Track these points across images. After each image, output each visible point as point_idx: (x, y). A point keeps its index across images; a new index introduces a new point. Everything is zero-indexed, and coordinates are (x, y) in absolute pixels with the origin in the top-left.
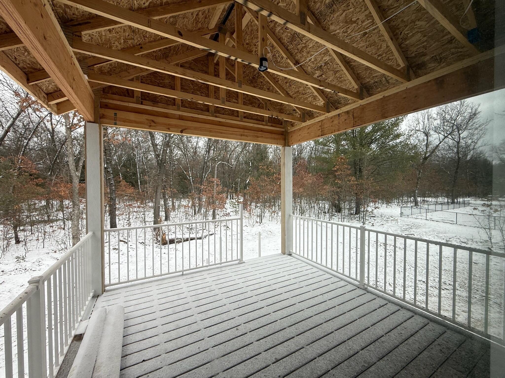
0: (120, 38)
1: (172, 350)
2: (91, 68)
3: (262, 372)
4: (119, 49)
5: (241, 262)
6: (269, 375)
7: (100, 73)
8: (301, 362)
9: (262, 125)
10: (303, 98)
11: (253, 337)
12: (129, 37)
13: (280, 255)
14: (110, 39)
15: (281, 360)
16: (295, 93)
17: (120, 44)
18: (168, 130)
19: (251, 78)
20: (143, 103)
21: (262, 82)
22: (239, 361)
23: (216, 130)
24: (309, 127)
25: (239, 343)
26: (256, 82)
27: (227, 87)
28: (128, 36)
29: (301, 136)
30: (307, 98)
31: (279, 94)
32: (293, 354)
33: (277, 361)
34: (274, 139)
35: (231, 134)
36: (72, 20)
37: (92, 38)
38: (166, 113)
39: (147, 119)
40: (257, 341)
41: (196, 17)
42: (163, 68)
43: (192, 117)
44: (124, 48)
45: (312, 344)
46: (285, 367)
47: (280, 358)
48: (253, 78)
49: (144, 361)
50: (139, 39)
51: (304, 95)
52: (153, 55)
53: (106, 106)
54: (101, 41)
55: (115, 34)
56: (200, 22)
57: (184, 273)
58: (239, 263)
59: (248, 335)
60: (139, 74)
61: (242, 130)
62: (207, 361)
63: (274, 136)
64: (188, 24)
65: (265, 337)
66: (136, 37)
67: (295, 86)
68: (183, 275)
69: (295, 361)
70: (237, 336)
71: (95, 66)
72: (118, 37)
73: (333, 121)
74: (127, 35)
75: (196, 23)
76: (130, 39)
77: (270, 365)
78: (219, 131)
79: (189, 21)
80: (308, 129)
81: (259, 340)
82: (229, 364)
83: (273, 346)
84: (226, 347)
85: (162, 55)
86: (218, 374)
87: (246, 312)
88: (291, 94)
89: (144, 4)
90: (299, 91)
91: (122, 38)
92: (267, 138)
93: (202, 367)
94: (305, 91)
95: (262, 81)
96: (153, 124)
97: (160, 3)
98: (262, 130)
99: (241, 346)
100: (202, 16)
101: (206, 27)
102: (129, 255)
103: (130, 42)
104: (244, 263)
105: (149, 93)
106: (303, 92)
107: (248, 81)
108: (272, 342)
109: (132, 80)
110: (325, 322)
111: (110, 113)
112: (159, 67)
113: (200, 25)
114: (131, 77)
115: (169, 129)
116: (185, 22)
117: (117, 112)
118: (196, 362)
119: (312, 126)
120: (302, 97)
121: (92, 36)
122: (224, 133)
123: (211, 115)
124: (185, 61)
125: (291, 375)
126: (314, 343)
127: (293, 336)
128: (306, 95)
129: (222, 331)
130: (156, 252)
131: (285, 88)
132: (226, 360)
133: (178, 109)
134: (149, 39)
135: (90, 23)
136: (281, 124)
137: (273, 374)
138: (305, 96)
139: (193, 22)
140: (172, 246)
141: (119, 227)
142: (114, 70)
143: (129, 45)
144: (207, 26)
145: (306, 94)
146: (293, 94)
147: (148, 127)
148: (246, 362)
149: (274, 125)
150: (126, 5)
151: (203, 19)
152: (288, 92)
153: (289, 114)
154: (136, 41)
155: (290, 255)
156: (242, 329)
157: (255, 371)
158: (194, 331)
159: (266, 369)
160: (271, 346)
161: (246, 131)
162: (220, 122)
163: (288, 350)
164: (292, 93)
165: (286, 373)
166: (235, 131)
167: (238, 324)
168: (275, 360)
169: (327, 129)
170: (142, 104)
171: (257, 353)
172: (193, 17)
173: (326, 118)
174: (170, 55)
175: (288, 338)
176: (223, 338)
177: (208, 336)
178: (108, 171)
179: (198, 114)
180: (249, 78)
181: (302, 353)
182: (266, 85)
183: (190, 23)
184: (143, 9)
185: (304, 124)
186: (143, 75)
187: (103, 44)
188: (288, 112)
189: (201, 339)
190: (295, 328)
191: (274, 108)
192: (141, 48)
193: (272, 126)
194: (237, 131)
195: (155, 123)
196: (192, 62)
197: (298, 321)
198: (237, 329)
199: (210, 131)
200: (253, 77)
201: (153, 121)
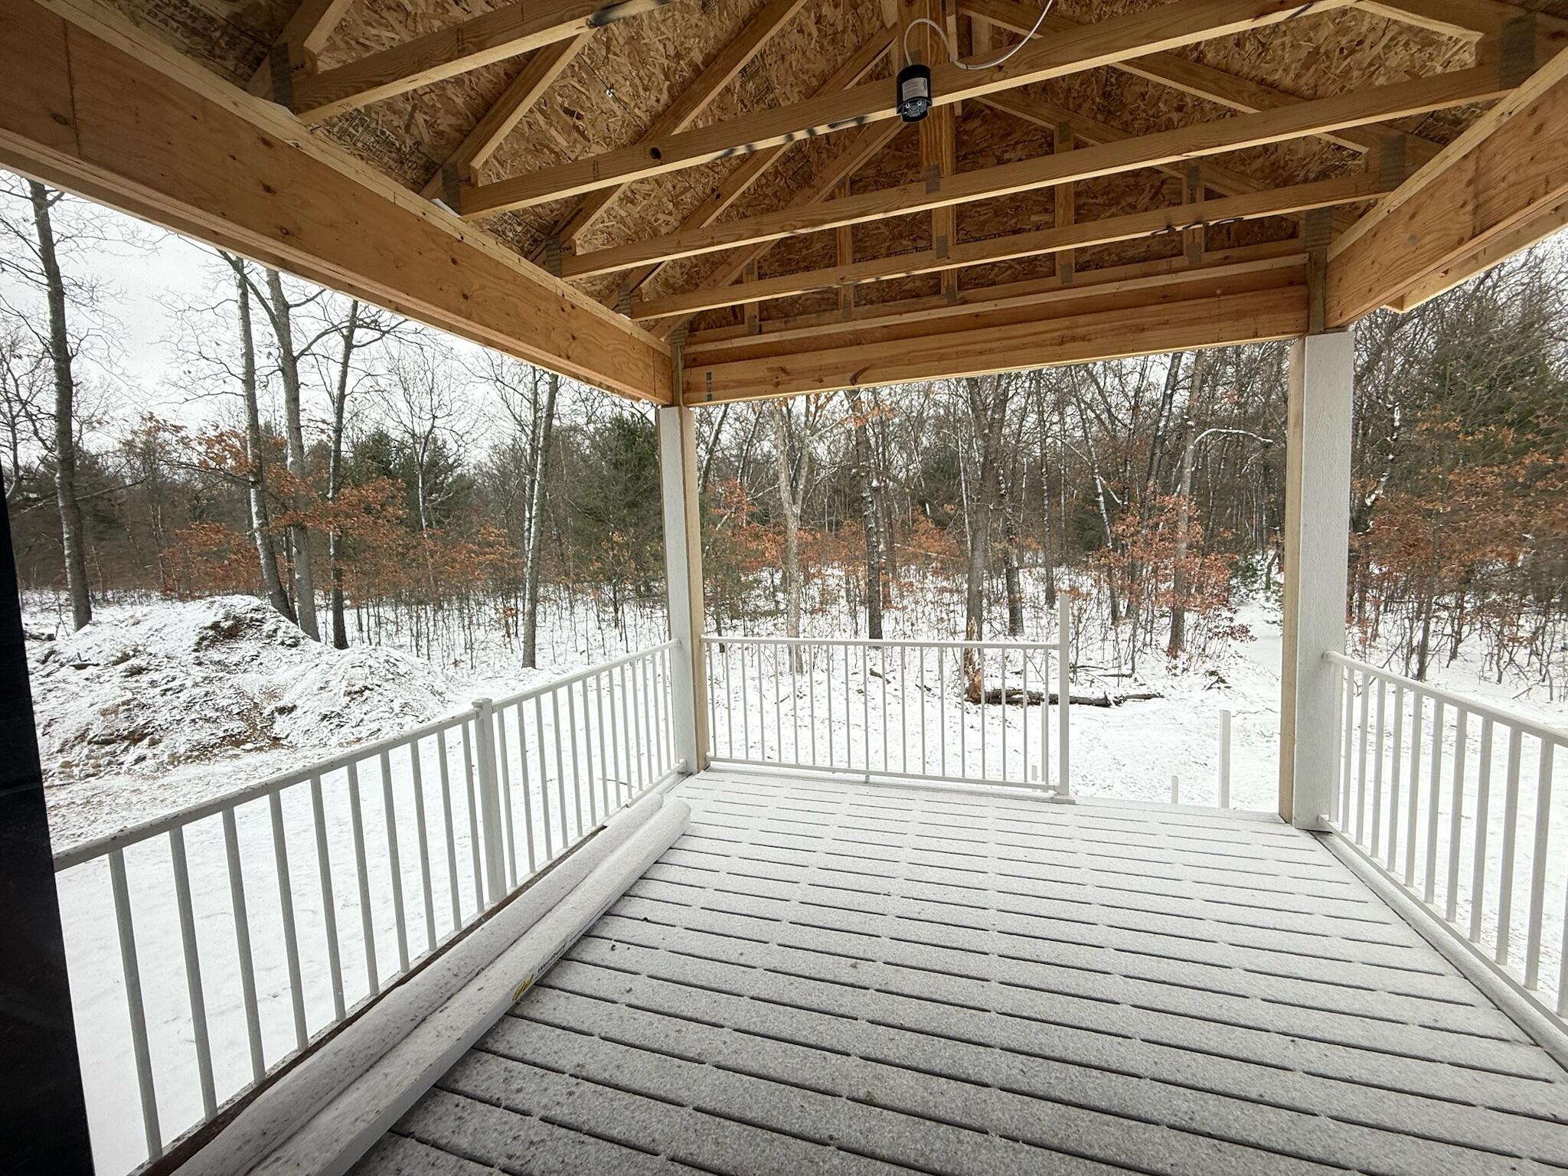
0: (660, 203)
1: (699, 928)
2: (636, 292)
3: (804, 1096)
4: (676, 224)
5: (1061, 797)
6: (810, 1114)
7: (671, 291)
8: (928, 1159)
9: (1170, 271)
10: (1356, 73)
11: (873, 1007)
12: (677, 189)
13: (1270, 820)
14: (643, 215)
15: (878, 1110)
16: (1306, 67)
17: (670, 214)
18: (819, 384)
19: (1098, 100)
20: (764, 329)
21: (1143, 95)
22: (783, 1035)
23: (960, 348)
24: (1413, 209)
25: (824, 997)
26: (1125, 106)
27: (886, 211)
28: (674, 187)
29: (1376, 266)
30: (1377, 63)
31: (1234, 113)
32: (928, 1123)
33: (870, 1102)
34: (1238, 315)
35: (1016, 348)
36: (556, 222)
37: (609, 233)
38: (815, 338)
39: (770, 369)
40: (872, 1022)
41: (819, 30)
42: (710, 240)
43: (886, 327)
44: (684, 218)
45: (1027, 1147)
46: (870, 1130)
47: (883, 1102)
48: (1106, 95)
49: (646, 919)
50: (704, 180)
51: (1352, 52)
52: (766, 196)
53: (693, 362)
54: (629, 228)
55: (645, 202)
56: (844, 31)
57: (872, 778)
58: (1052, 801)
59: (865, 995)
60: (752, 258)
61: (1065, 322)
62: (728, 989)
63: (1231, 303)
64: (809, 60)
65: (901, 1028)
66: (692, 179)
67: (1287, 39)
68: (866, 783)
69: (916, 1142)
70: (838, 980)
71: (642, 286)
72: (655, 202)
73: (1539, 128)
74: (671, 189)
75: (833, 41)
76: (683, 193)
77: (840, 1096)
78: (972, 347)
79: (804, 53)
80: (1412, 217)
81: (879, 1024)
82: (758, 1024)
83: (897, 1061)
84: (791, 987)
85: (789, 181)
86: (722, 1027)
87: (921, 940)
88: (1288, 81)
89: (658, 101)
90: (1318, 48)
91: (665, 200)
92: (1192, 322)
93: (709, 992)
94: (1346, 31)
95: (1143, 90)
96: (783, 377)
97: (693, 70)
98: (1166, 296)
99: (822, 1007)
100: (840, 11)
101: (878, 26)
102: (888, 713)
103: (687, 197)
104: (1073, 803)
105: (777, 299)
106: (1344, 42)
107: (1095, 118)
108: (905, 1053)
109: (739, 281)
110: (1171, 1127)
111: (698, 375)
112: (700, 243)
113: (850, 39)
114: (734, 276)
115: (821, 381)
116: (794, 63)
117: (711, 369)
118: (711, 977)
119: (1432, 196)
120: (1348, 71)
121: (607, 230)
122: (991, 351)
123: (945, 301)
124: (865, 161)
125: (865, 1161)
126: (1038, 1150)
127: (989, 1080)
128: (1367, 44)
129: (819, 949)
130: (952, 719)
131: (1246, 69)
132: (763, 1012)
133: (848, 318)
134: (727, 165)
135: (581, 210)
136: (1293, 235)
137: (824, 1120)
138: (1366, 55)
139: (822, 47)
140: (995, 710)
141: (886, 638)
142: (698, 273)
143: (690, 206)
144: (878, 23)
145: (1360, 43)
146: (1298, 76)
147: (771, 387)
148: (794, 1046)
149: (1233, 252)
150: (623, 130)
151: (849, 16)
152: (1270, 79)
153: (1323, 175)
154: (700, 188)
155: (1319, 833)
156: (865, 973)
157: (791, 1080)
158: (767, 916)
159: (819, 1096)
160: (891, 1058)
161: (1081, 319)
162: (977, 315)
163: (927, 1102)
164: (1292, 75)
165: (855, 1146)
166: (1036, 331)
167: (869, 956)
168: (862, 1094)
169: (1504, 185)
170: (760, 332)
171: (840, 1048)
172: (810, 35)
173: (1505, 119)
174: (814, 169)
175: (963, 1076)
176: (803, 965)
177: (780, 942)
178: (864, 498)
179: (901, 314)
180: (1094, 102)
181: (960, 1141)
182: (1165, 97)
183: (812, 57)
184: (664, 111)
185: (1394, 199)
186: (762, 254)
187: (636, 233)
188: (1315, 168)
189: (763, 939)
190: (1021, 1066)
191: (1242, 173)
192: (718, 196)
193: (1227, 261)
194: (1050, 328)
195: (788, 374)
196: (886, 151)
197: (1057, 1055)
198: (854, 966)
199: (941, 358)
200: (1104, 94)
201: (783, 370)
